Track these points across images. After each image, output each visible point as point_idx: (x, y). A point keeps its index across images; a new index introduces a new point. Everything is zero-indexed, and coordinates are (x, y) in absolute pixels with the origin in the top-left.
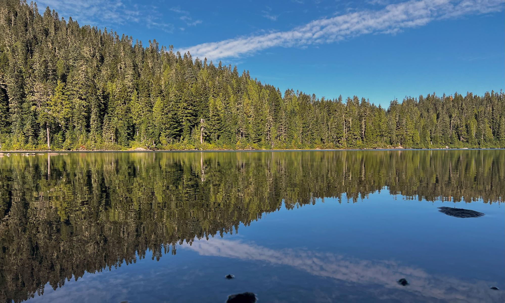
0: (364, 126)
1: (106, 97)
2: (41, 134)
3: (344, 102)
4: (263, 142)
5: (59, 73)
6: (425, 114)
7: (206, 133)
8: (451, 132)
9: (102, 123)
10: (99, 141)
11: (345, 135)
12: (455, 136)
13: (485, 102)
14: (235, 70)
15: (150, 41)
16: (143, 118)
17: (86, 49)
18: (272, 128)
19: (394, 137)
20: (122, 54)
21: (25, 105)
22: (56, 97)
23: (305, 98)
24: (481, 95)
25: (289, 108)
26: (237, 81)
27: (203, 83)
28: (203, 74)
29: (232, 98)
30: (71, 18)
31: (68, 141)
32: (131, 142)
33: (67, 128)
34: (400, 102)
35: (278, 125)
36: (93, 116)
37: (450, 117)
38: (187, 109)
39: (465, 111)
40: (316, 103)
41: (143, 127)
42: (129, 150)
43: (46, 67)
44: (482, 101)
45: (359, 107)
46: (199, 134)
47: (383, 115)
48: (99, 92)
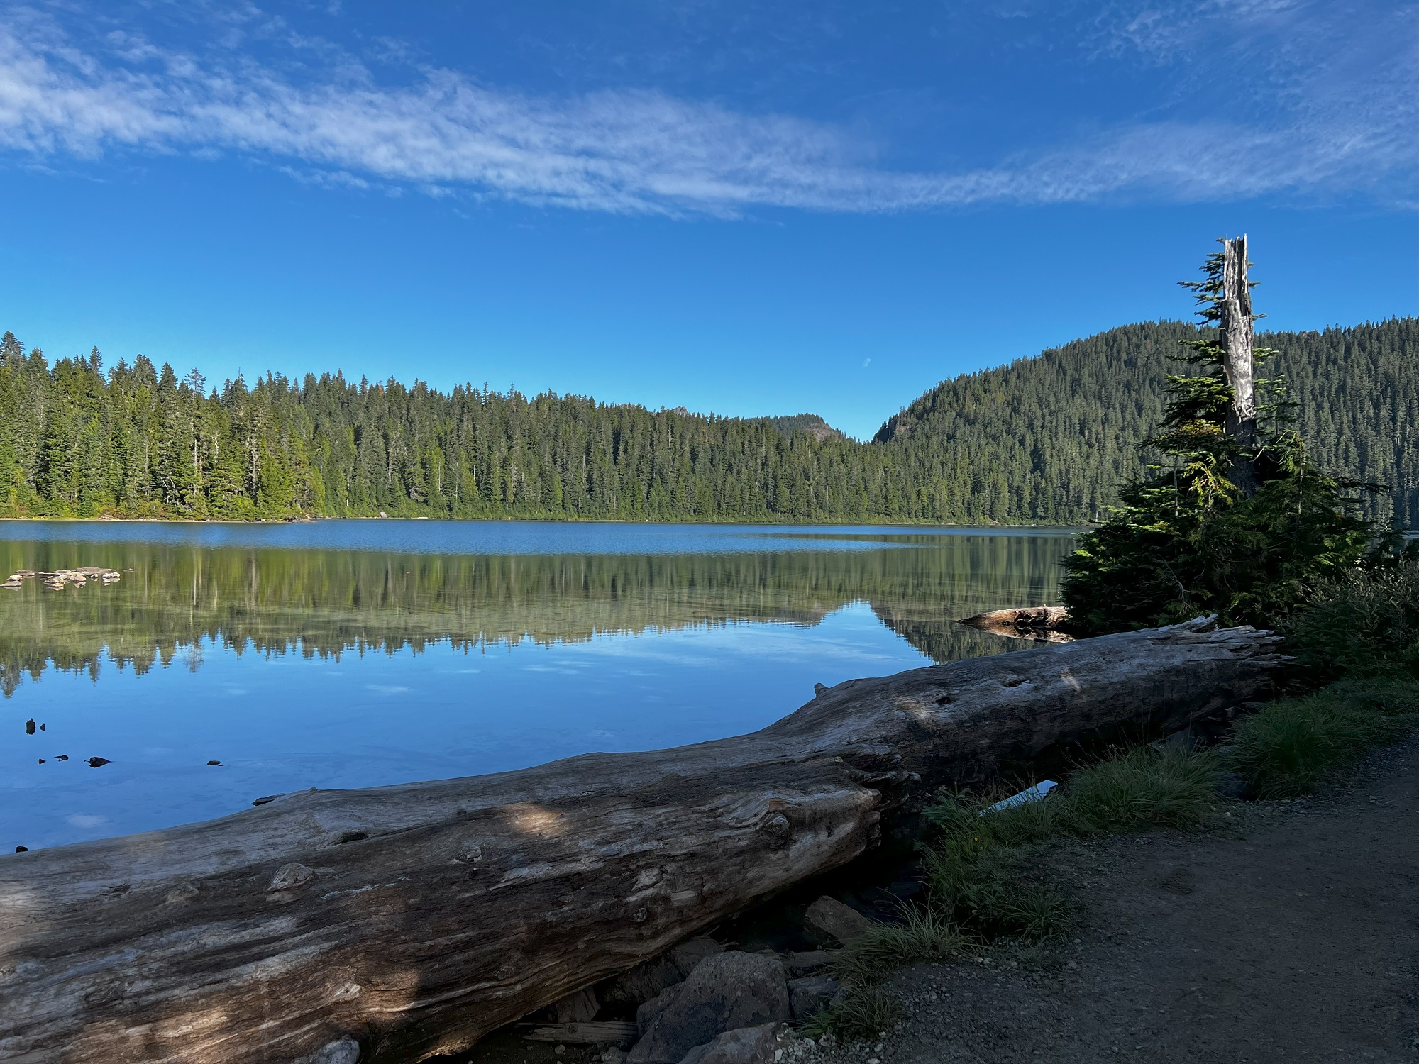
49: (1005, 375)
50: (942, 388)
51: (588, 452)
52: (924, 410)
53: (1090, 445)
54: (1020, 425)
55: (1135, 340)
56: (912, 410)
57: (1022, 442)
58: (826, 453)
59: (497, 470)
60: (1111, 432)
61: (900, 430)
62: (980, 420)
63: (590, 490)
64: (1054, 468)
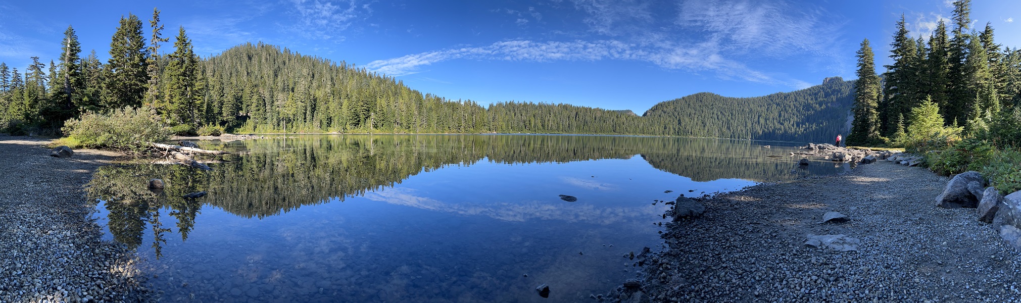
0: (474, 119)
1: (315, 100)
2: (281, 125)
3: (462, 103)
4: (411, 128)
5: (290, 87)
6: (508, 113)
7: (374, 123)
8: (522, 124)
9: (313, 116)
10: (311, 127)
11: (463, 125)
12: (524, 126)
13: (538, 108)
14: (394, 80)
15: (341, 62)
16: (336, 113)
17: (305, 70)
18: (418, 119)
19: (492, 127)
20: (325, 72)
21: (274, 108)
22: (289, 102)
23: (439, 99)
24: (537, 104)
25: (429, 106)
26: (395, 87)
27: (374, 88)
28: (373, 83)
29: (392, 99)
30: (297, 52)
31: (294, 128)
32: (329, 128)
33: (294, 120)
34: (495, 105)
35: (421, 117)
36: (308, 112)
37: (521, 115)
38: (363, 106)
39: (529, 112)
40: (445, 103)
41: (336, 119)
42: (328, 133)
43: (284, 84)
44: (537, 107)
45: (472, 107)
46: (370, 123)
47: (485, 113)
48: (312, 97)
49: (673, 102)
50: (659, 104)
51: (569, 117)
52: (654, 109)
53: (691, 119)
54: (676, 114)
55: (702, 96)
56: (651, 109)
57: (676, 118)
58: (629, 119)
59: (546, 122)
60: (696, 116)
61: (648, 114)
62: (667, 112)
63: (569, 127)
64: (683, 124)
